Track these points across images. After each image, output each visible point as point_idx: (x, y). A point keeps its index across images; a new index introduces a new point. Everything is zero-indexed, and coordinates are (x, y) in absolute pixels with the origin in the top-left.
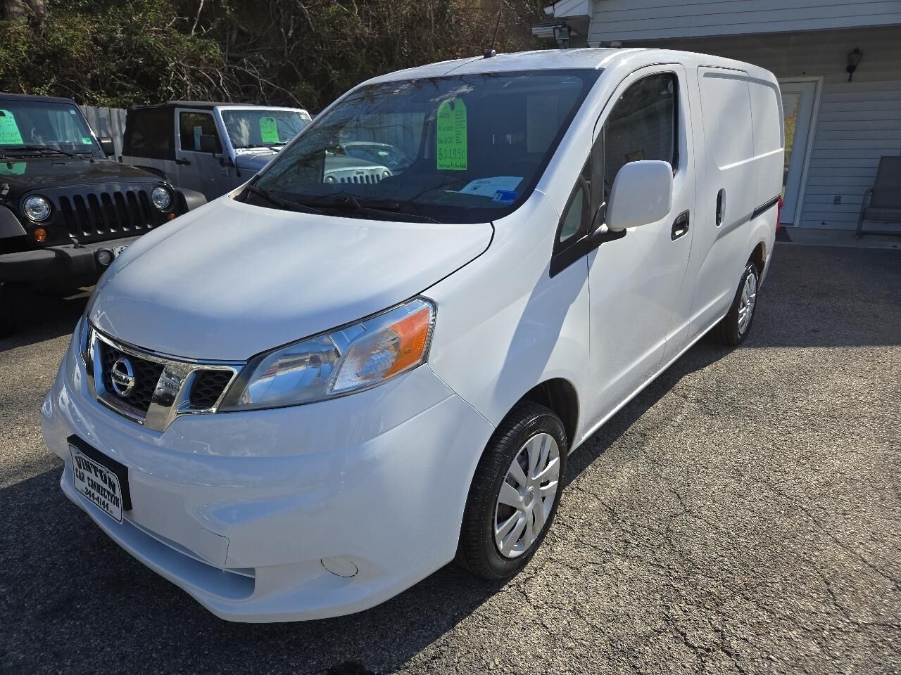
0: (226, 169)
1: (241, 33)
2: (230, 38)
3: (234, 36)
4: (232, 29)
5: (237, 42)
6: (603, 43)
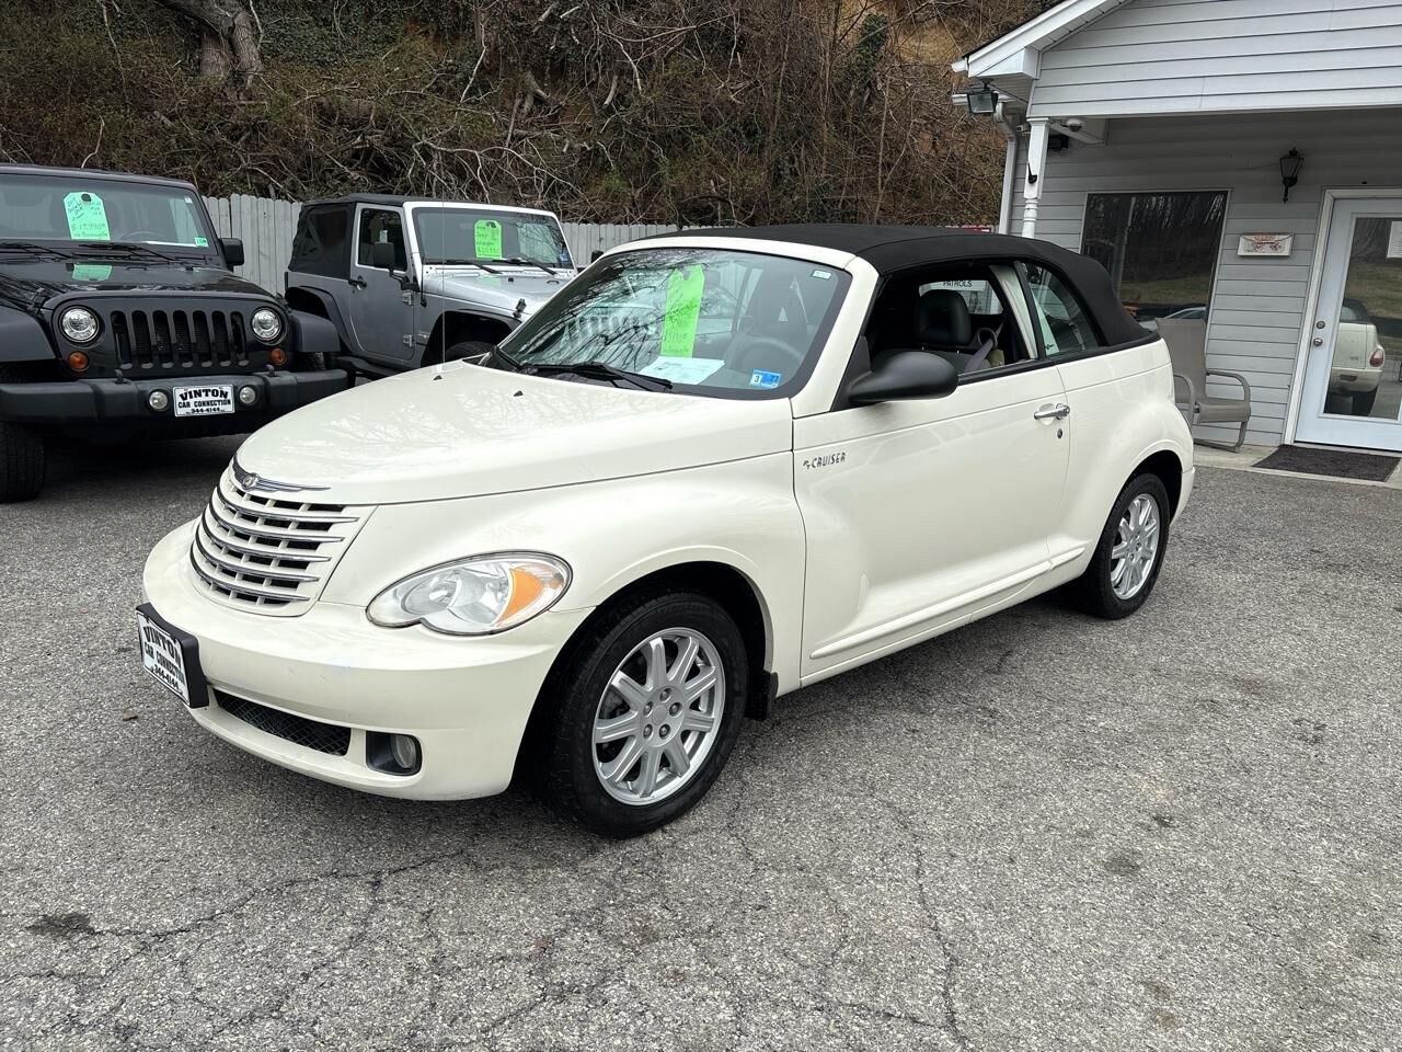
0: (408, 294)
1: (538, 100)
2: (521, 107)
3: (527, 105)
4: (524, 96)
5: (530, 114)
6: (1052, 120)
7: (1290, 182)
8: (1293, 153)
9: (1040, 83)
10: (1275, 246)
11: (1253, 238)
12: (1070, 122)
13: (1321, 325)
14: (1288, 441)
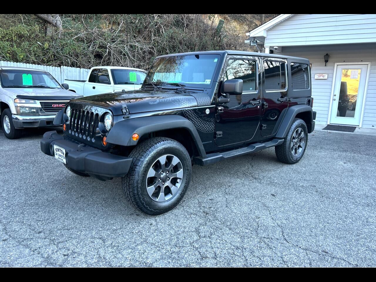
6: (270, 47)
7: (326, 61)
8: (327, 54)
9: (267, 38)
10: (323, 76)
11: (318, 75)
12: (275, 47)
13: (335, 95)
14: (329, 123)
